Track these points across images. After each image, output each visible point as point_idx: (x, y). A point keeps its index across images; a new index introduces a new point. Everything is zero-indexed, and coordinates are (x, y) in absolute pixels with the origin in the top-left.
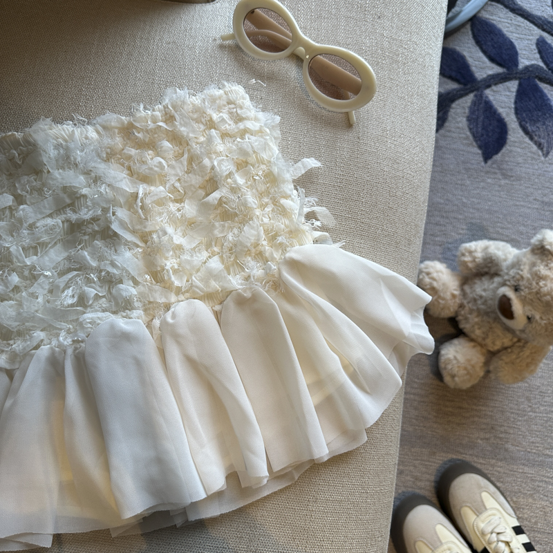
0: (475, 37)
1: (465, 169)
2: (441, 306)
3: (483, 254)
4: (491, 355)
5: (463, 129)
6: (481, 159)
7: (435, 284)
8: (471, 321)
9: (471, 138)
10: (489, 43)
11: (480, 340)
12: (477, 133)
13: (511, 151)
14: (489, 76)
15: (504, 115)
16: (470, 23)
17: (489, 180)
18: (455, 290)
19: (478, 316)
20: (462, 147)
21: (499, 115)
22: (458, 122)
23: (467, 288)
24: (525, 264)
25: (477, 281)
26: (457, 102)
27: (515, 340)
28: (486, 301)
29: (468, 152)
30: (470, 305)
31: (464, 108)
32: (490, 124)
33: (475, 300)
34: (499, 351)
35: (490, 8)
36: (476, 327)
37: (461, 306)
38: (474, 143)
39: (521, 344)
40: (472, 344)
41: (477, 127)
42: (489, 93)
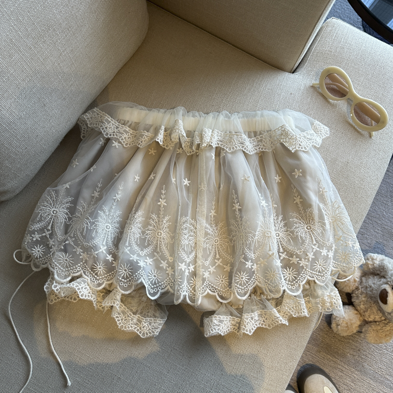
3: (380, 263)
8: (360, 299)
23: (364, 279)
30: (363, 289)
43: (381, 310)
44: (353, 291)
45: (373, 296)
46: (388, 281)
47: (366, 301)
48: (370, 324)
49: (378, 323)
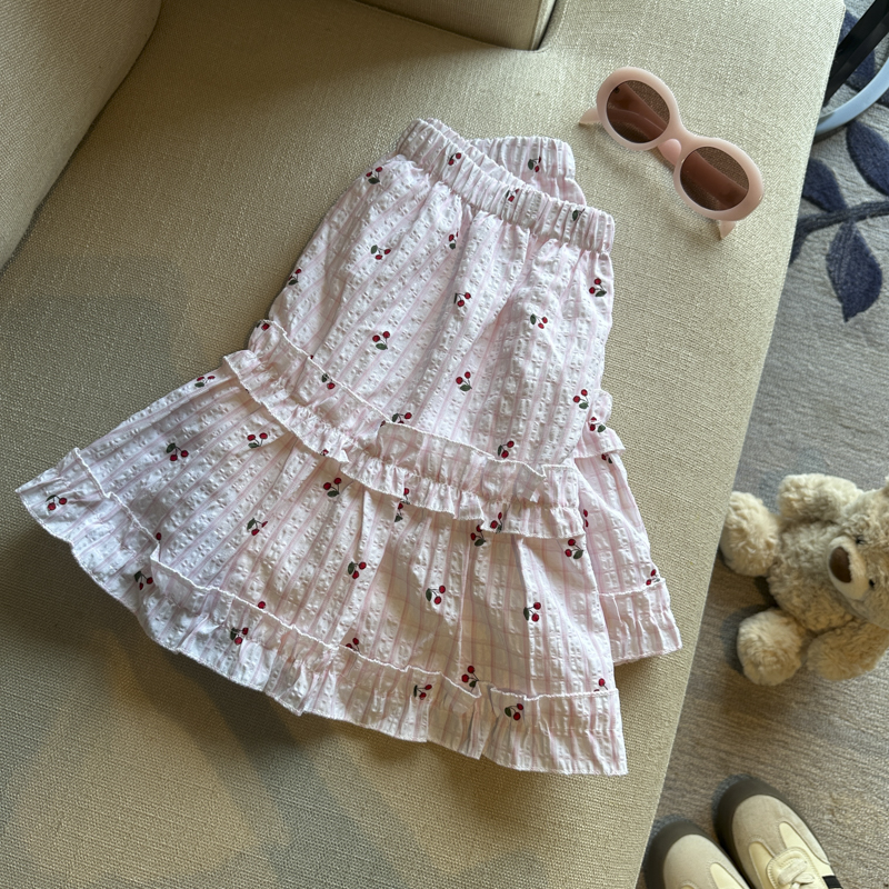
0: (850, 148)
1: (816, 325)
2: (750, 556)
3: (816, 492)
4: (810, 636)
5: (820, 271)
6: (841, 315)
7: (744, 524)
8: (788, 584)
9: (830, 284)
10: (870, 160)
11: (798, 612)
12: (839, 278)
13: (883, 310)
14: (863, 203)
15: (879, 259)
16: (846, 129)
17: (848, 346)
18: (771, 537)
19: (798, 578)
20: (815, 295)
21: (873, 258)
22: (813, 261)
23: (787, 537)
24: (873, 508)
25: (802, 529)
26: (815, 233)
27: (848, 618)
28: (812, 557)
29: (823, 303)
30: (789, 561)
31: (824, 242)
32: (859, 269)
33: (797, 555)
34: (823, 632)
35: (876, 113)
36: (795, 593)
37: (777, 562)
38: (833, 293)
39: (856, 625)
40: (785, 620)
41: (839, 271)
42: (861, 228)
43: (839, 599)
44: (769, 569)
45: (815, 570)
46: (844, 528)
47: (804, 586)
48: (822, 637)
49: (838, 631)
